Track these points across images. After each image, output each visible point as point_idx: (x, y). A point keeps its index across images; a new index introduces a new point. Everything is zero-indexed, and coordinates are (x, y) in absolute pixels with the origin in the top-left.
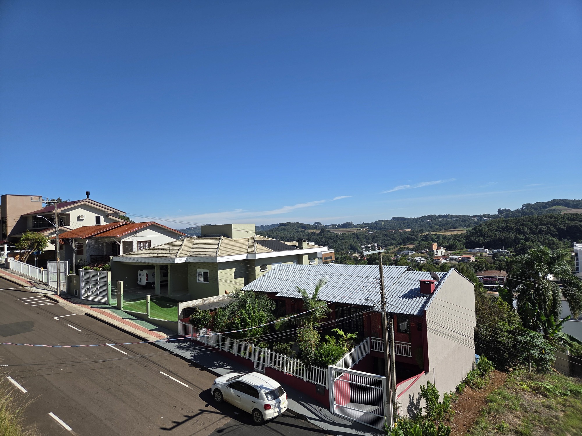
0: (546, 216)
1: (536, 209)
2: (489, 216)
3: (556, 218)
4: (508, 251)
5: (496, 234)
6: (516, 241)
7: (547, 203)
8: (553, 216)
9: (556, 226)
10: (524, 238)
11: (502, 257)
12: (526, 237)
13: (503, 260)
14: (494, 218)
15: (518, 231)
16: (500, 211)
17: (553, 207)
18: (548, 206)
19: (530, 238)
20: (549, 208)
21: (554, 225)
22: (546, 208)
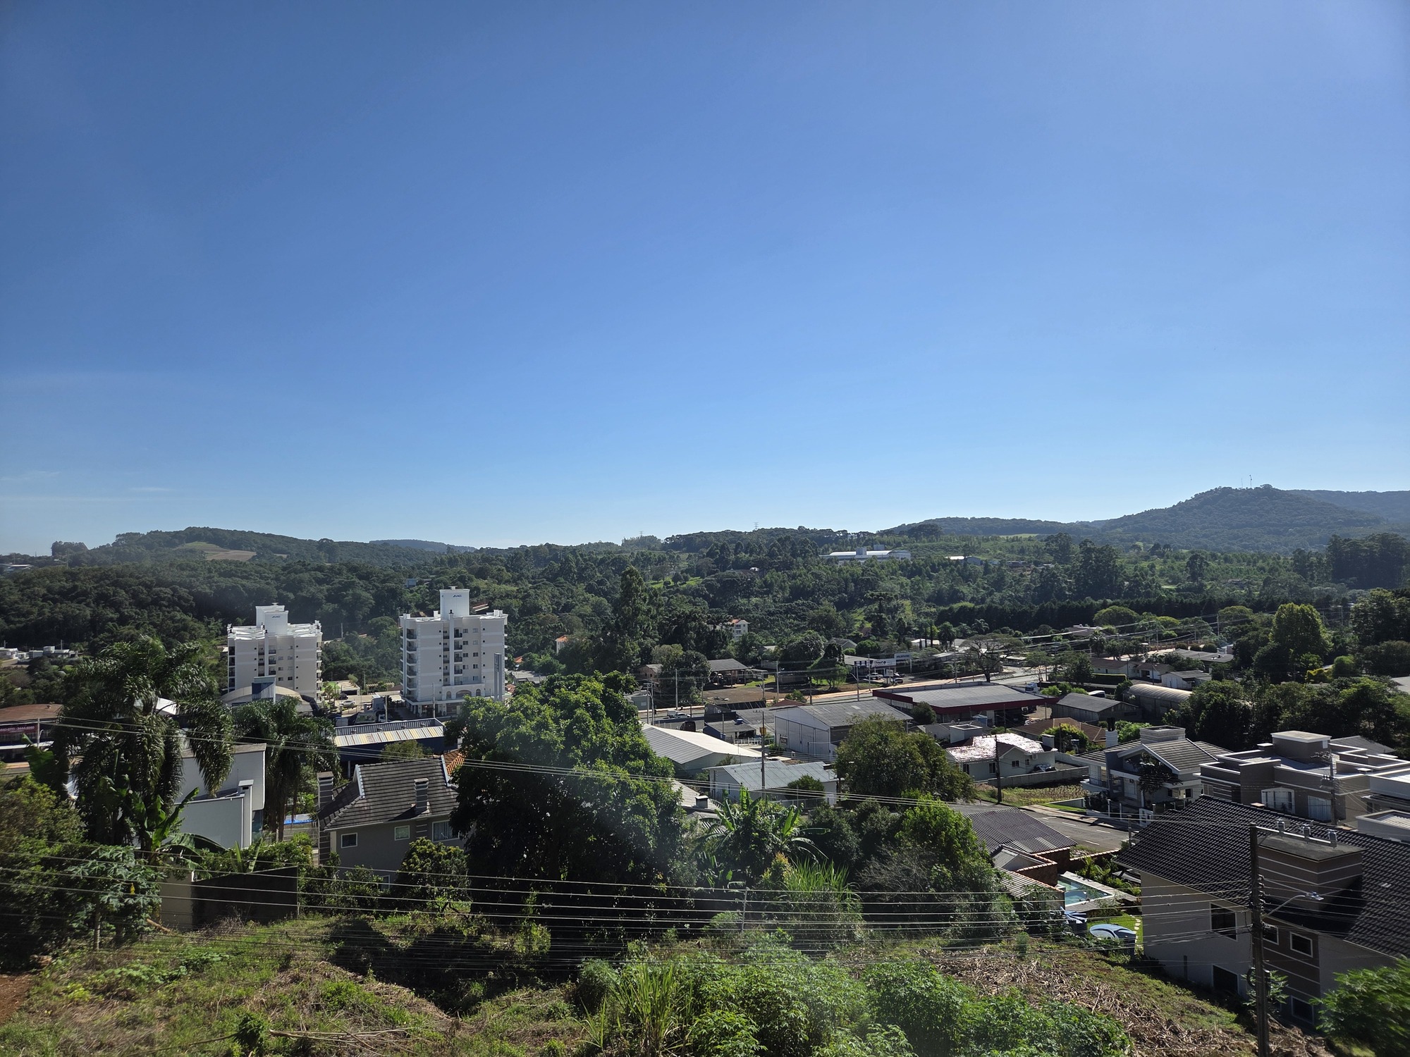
0: (171, 565)
1: (149, 547)
2: (25, 559)
3: (193, 569)
4: (72, 652)
5: (43, 607)
6: (96, 625)
7: (176, 535)
8: (188, 566)
9: (192, 587)
10: (115, 616)
11: (55, 667)
12: (122, 614)
13: (58, 675)
14: (41, 565)
15: (103, 599)
16: (57, 548)
17: (190, 544)
18: (177, 541)
19: (131, 617)
20: (180, 547)
21: (190, 586)
22: (175, 545)
